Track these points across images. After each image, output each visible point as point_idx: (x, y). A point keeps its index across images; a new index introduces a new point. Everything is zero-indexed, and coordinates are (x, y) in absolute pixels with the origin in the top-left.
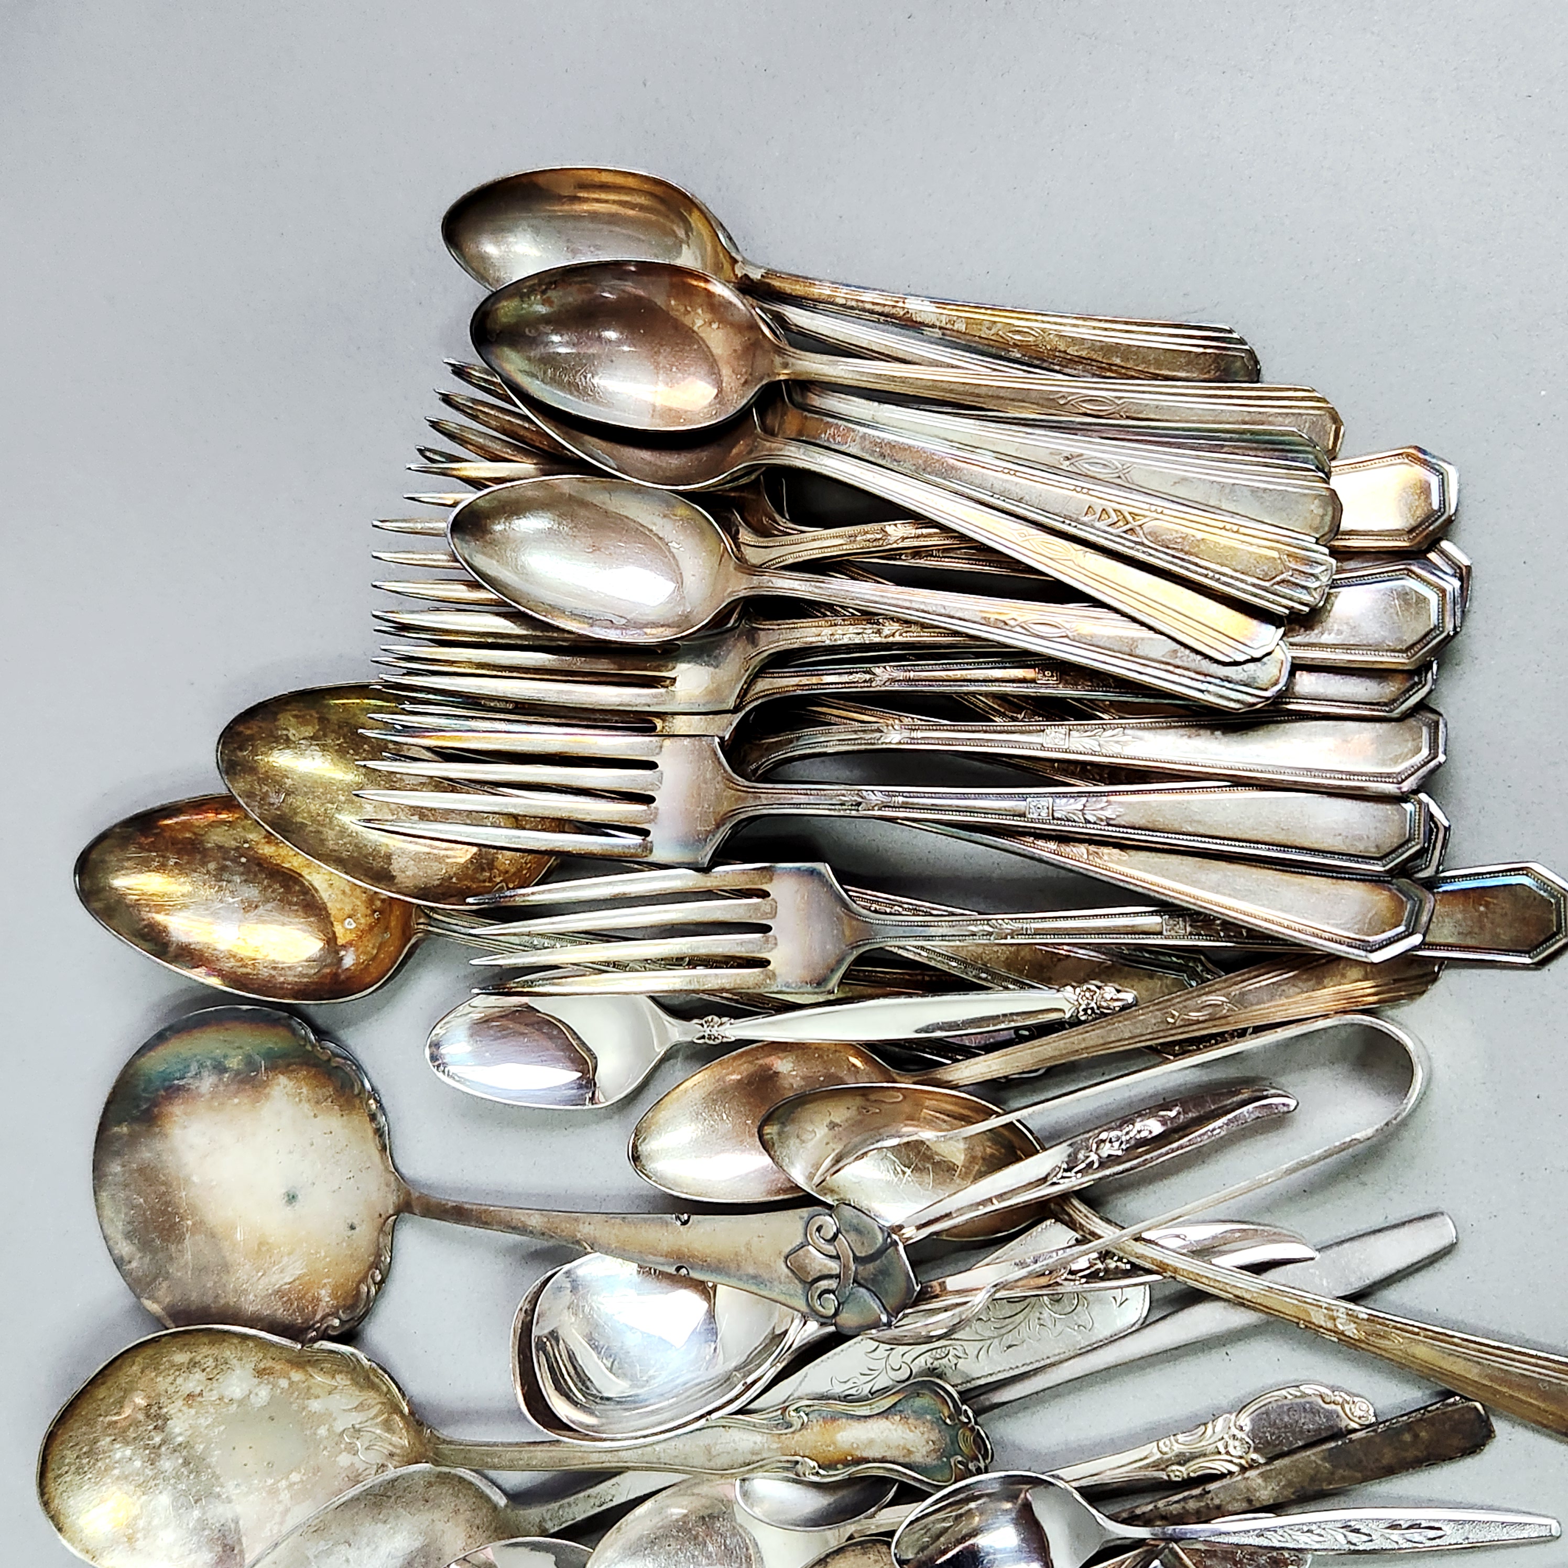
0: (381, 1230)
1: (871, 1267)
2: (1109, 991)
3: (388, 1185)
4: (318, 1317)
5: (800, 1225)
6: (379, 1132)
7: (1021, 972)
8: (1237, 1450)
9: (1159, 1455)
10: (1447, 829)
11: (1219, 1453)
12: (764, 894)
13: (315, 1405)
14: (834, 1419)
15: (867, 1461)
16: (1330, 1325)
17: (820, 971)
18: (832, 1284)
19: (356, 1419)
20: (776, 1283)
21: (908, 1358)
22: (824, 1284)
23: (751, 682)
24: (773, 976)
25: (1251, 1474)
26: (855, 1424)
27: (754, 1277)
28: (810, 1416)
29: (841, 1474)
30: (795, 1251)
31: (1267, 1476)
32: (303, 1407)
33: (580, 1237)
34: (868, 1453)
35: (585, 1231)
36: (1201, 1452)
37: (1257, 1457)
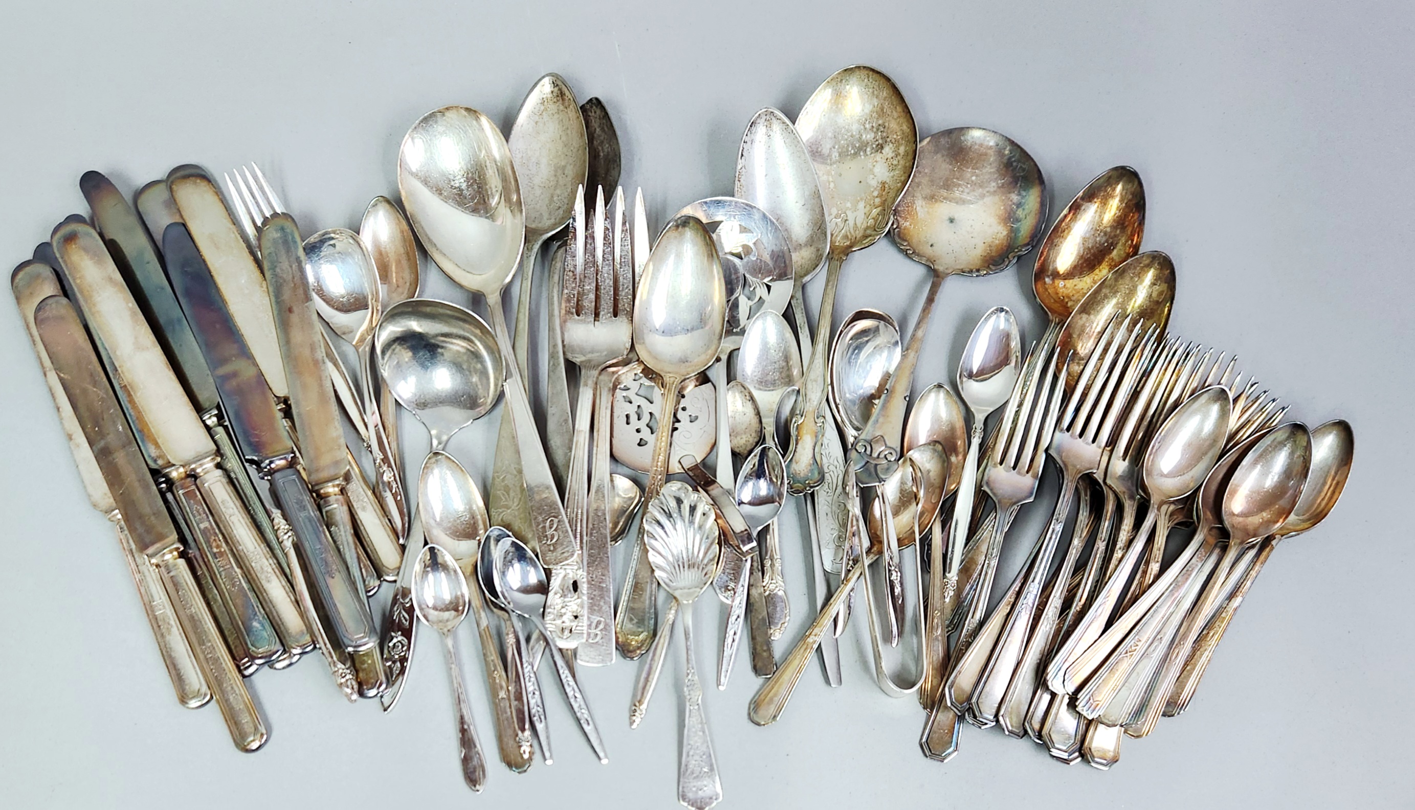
0: (929, 259)
1: (873, 470)
2: (952, 593)
3: (947, 268)
4: (898, 218)
5: (894, 446)
6: (970, 271)
7: (967, 562)
8: (772, 587)
10: (980, 727)
11: (772, 579)
12: (1028, 472)
13: (862, 204)
14: (816, 436)
15: (797, 444)
16: (813, 633)
17: (992, 485)
18: (868, 452)
19: (851, 222)
20: (873, 429)
21: (831, 473)
22: (869, 449)
23: (1114, 492)
24: (995, 466)
25: (762, 589)
26: (813, 444)
27: (877, 421)
28: (819, 427)
29: (793, 432)
30: (884, 441)
31: (760, 594)
32: (861, 199)
33: (909, 351)
34: (799, 446)
35: (912, 354)
36: (773, 573)
37: (767, 593)
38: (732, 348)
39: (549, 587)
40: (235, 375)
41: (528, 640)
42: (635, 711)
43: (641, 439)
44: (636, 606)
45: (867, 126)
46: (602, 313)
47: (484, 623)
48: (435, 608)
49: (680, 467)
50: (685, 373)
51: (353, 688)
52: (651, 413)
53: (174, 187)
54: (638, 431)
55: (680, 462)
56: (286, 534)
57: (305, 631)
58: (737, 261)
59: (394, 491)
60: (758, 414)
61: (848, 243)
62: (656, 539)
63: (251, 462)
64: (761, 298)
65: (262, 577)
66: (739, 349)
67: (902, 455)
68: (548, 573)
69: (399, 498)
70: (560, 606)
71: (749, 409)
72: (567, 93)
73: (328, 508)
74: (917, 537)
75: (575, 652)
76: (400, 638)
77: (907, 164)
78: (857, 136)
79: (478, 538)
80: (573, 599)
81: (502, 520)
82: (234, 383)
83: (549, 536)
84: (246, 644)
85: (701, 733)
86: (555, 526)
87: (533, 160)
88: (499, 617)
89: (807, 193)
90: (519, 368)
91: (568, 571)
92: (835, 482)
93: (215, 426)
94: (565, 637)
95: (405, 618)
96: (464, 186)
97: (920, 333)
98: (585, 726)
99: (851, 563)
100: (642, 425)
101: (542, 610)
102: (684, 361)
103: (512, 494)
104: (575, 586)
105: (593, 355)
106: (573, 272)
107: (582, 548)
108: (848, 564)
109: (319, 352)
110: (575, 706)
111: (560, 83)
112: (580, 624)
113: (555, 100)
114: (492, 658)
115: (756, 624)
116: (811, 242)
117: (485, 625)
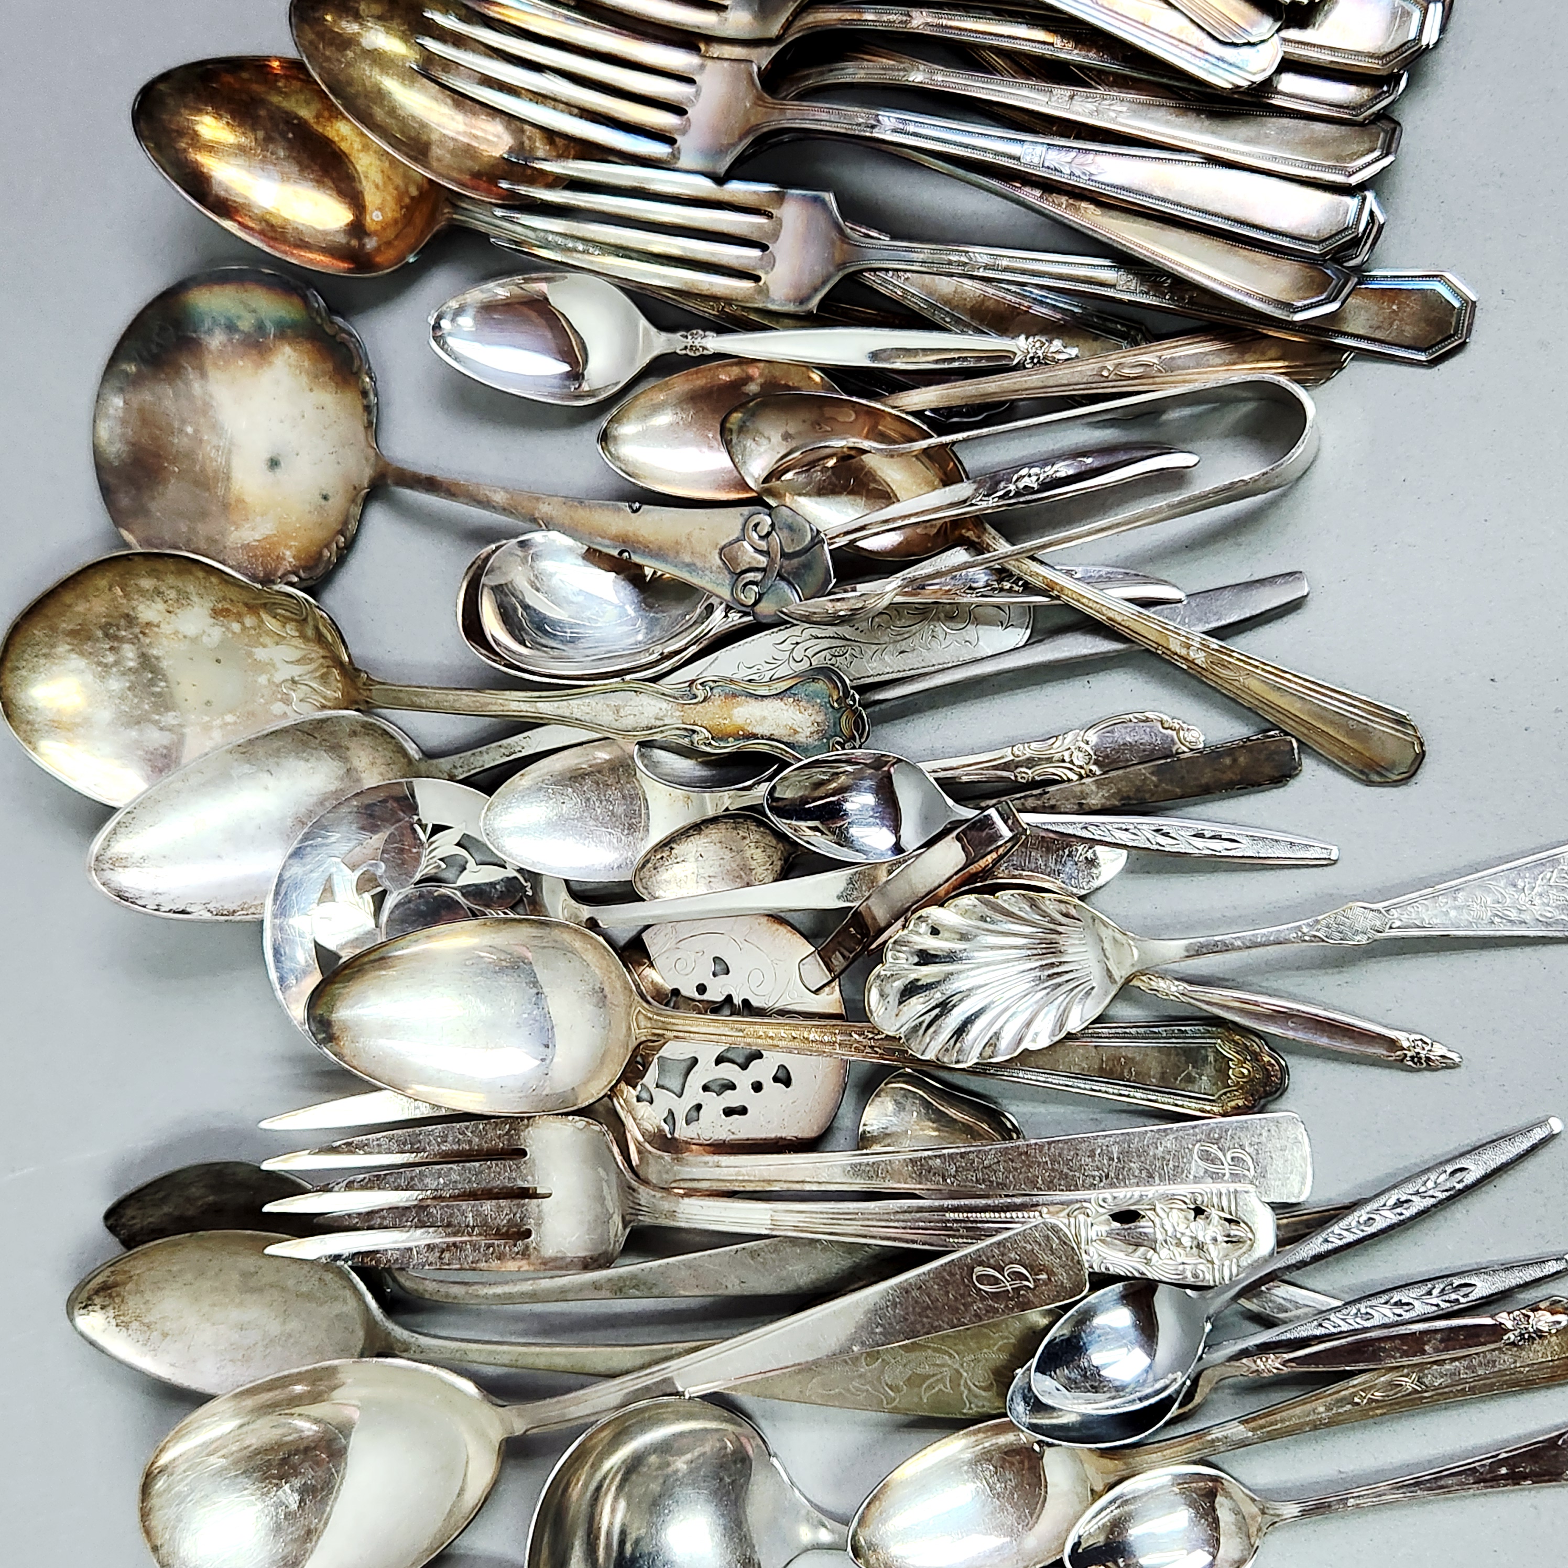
0: (353, 501)
1: (795, 561)
2: (1057, 344)
3: (367, 459)
4: (279, 574)
5: (741, 521)
6: (367, 409)
7: (982, 322)
8: (1079, 759)
9: (1012, 758)
10: (1381, 227)
11: (1063, 761)
12: (769, 216)
13: (261, 654)
14: (734, 696)
15: (755, 736)
16: (1183, 652)
17: (804, 292)
18: (758, 576)
19: (296, 671)
20: (707, 572)
21: (810, 653)
22: (750, 576)
23: (796, 15)
25: (1088, 780)
26: (752, 701)
27: (688, 565)
28: (715, 691)
29: (730, 747)
30: (731, 544)
31: (1099, 784)
32: (250, 655)
33: (537, 515)
34: (758, 730)
35: (544, 509)
36: (1049, 760)
37: (1094, 768)
38: (564, 895)
39: (1134, 1278)
41: (1267, 1322)
42: (1416, 1058)
43: (776, 1079)
44: (1155, 1069)
45: (110, 658)
46: (520, 1183)
47: (1238, 1431)
48: (1214, 1543)
49: (827, 989)
50: (627, 992)
52: (719, 1060)
54: (757, 1087)
55: (816, 992)
58: (390, 902)
60: (697, 828)
61: (336, 672)
62: (997, 1035)
64: (458, 844)
66: (566, 881)
67: (757, 501)
68: (1101, 1280)
70: (1177, 1251)
71: (688, 848)
72: (100, 1279)
74: (935, 440)
75: (1279, 1208)
77: (172, 568)
78: (133, 678)
79: (1036, 1447)
80: (1157, 1220)
81: (984, 1389)
83: (1018, 1284)
85: (1460, 895)
86: (992, 1272)
87: (235, 1336)
88: (1215, 1390)
89: (246, 768)
90: (649, 1365)
92: (826, 643)
94: (1250, 1235)
96: (297, 1482)
97: (499, 497)
98: (1470, 1178)
99: (1007, 585)
100: (743, 1079)
101: (1189, 1291)
102: (601, 997)
103: (927, 1369)
104: (1127, 1217)
105: (608, 1197)
106: (442, 1252)
107: (1036, 1206)
108: (1010, 590)
110: (1419, 1204)
111: (85, 1295)
112: (1215, 1200)
113: (117, 1300)
114: (1322, 1409)
115: (1169, 787)
116: (337, 750)
117: (1242, 1427)
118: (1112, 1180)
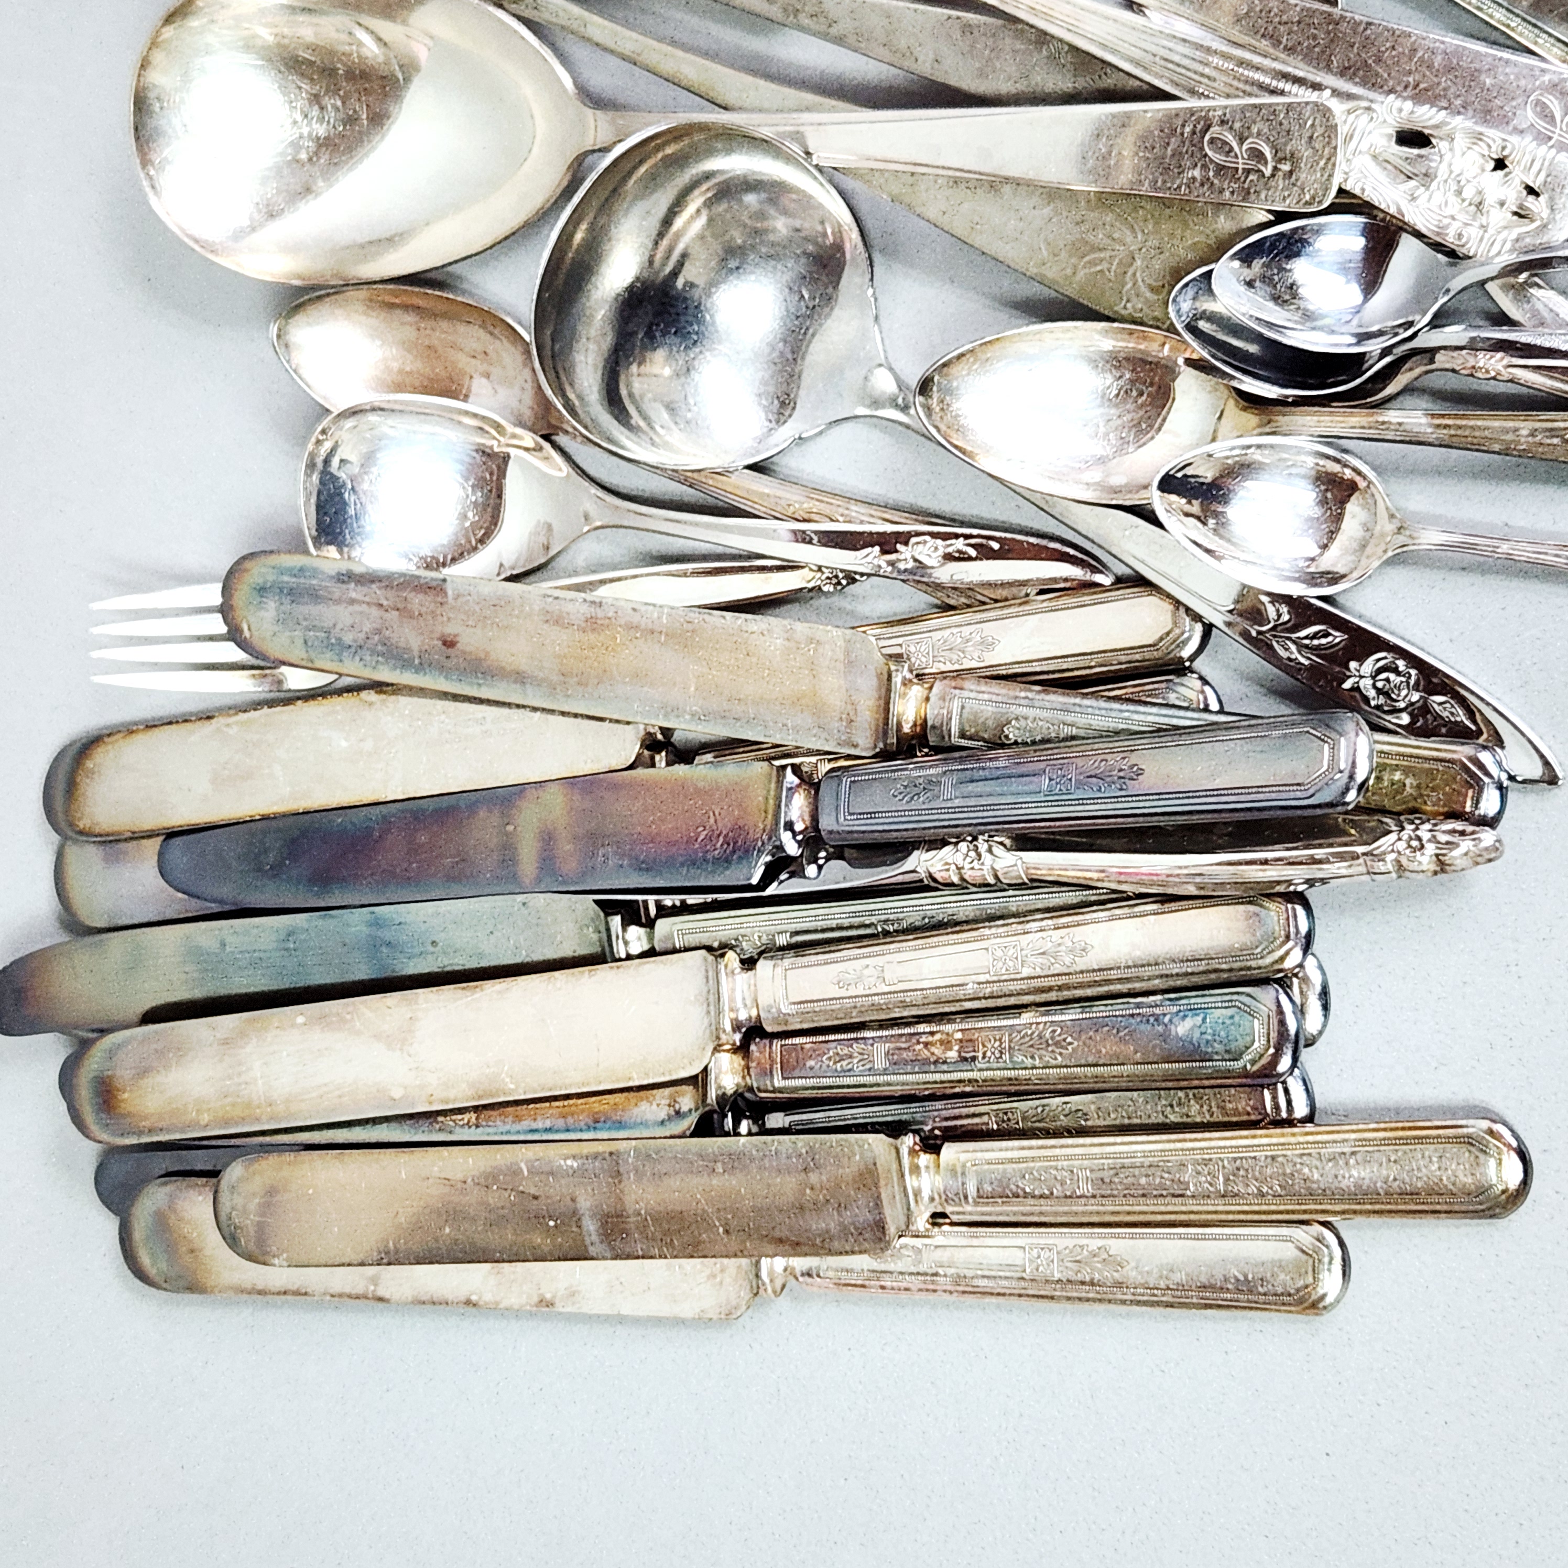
39: (1387, 215)
40: (548, 839)
47: (1419, 426)
51: (1462, 833)
53: (81, 825)
56: (979, 856)
57: (1251, 908)
59: (973, 553)
63: (770, 875)
65: (1066, 962)
68: (1347, 203)
69: (996, 546)
70: (1453, 199)
73: (955, 729)
76: (1369, 666)
79: (1181, 362)
80: (1447, 158)
81: (1152, 290)
82: (565, 847)
83: (1252, 164)
84: (1228, 1074)
86: (1229, 139)
91: (1364, 146)
93: (651, 938)
94: (1544, 215)
95: (1315, 636)
101: (1440, 256)
104: (1414, 139)
107: (1316, 87)
109: (570, 607)
112: (1526, 160)
114: (1525, 432)
117: (1424, 420)
118: (1421, 95)
